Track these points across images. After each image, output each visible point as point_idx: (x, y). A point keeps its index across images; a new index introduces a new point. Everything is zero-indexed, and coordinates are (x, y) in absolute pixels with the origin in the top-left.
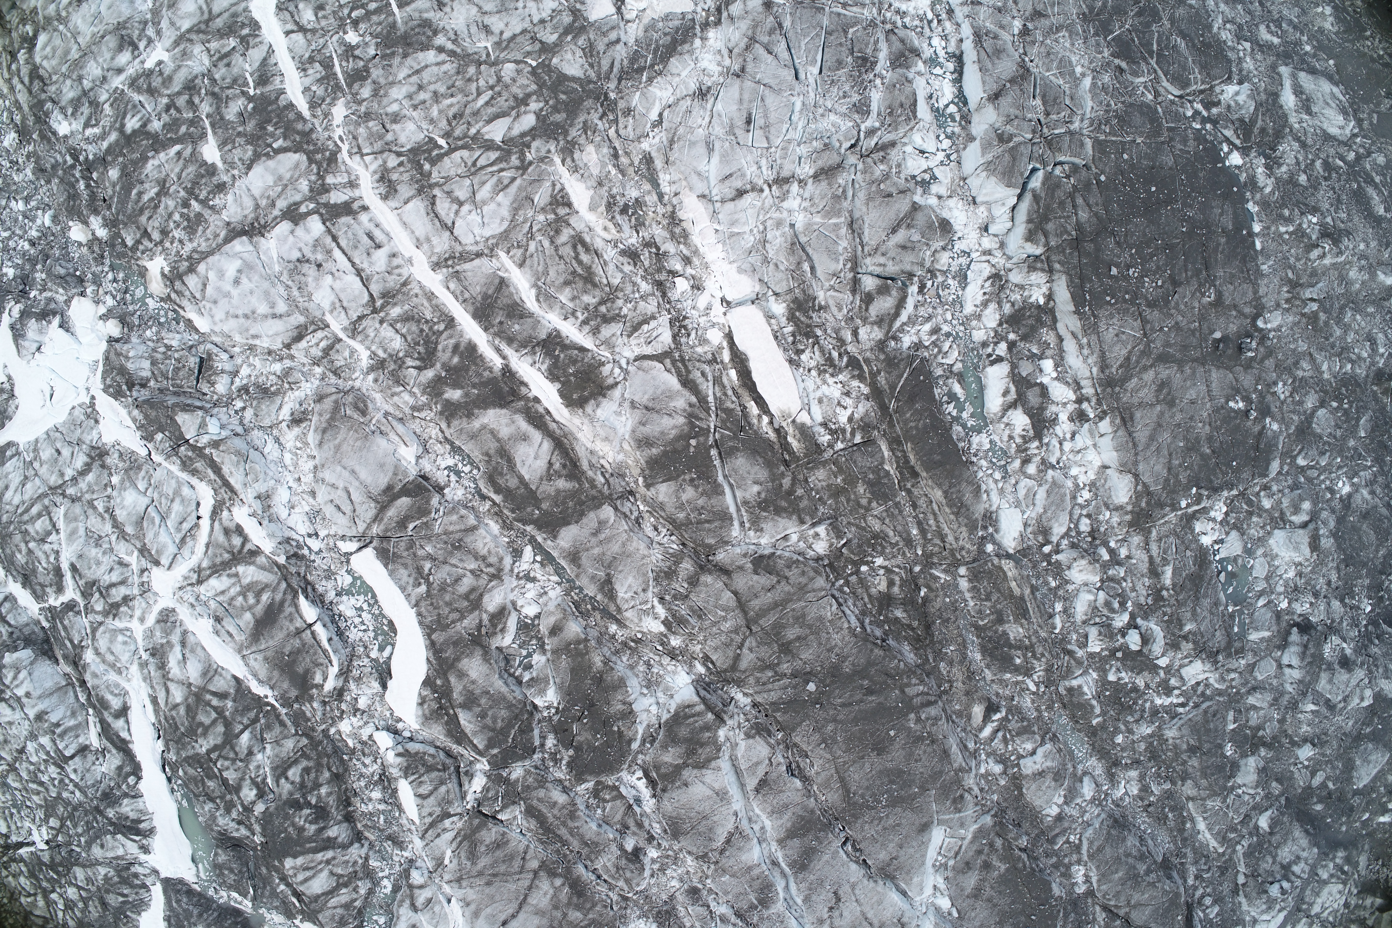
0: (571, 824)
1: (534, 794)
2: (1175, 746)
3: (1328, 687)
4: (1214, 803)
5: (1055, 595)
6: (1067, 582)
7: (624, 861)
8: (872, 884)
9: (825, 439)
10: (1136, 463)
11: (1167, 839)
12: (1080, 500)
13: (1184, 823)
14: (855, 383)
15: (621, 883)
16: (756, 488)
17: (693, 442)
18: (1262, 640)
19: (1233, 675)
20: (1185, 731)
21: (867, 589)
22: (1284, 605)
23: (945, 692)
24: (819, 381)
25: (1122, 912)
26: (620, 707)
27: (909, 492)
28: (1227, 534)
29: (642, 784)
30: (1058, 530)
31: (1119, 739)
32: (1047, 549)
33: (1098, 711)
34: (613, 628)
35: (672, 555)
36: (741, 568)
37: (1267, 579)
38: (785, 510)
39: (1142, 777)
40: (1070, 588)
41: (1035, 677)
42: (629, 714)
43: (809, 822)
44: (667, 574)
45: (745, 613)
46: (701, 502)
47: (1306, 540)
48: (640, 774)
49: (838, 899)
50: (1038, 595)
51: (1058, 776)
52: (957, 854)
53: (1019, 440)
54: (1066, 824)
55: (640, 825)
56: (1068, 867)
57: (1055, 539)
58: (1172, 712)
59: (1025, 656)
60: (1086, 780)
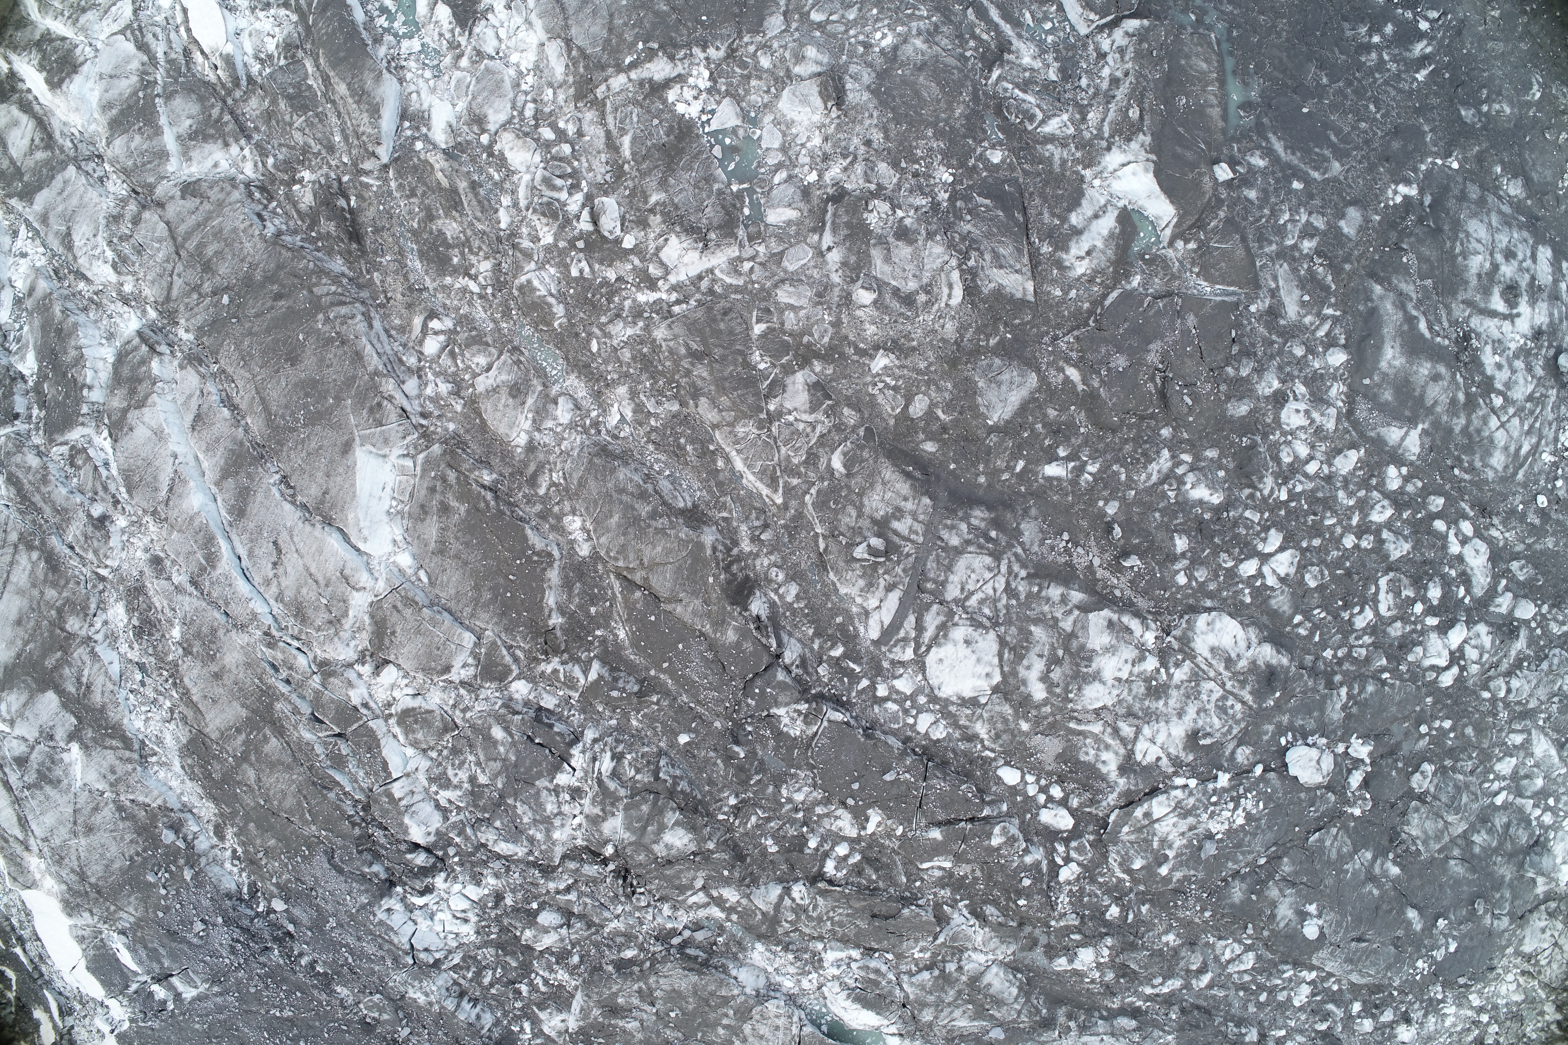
0: (44, 489)
1: (13, 459)
2: (671, 351)
3: (887, 269)
4: (747, 429)
5: (502, 189)
6: (514, 172)
7: (90, 529)
8: (308, 528)
9: (255, 68)
10: (567, 27)
11: (696, 485)
12: (524, 87)
13: (714, 462)
14: (283, 12)
15: (90, 556)
16: (188, 122)
17: (141, 94)
18: (789, 223)
19: (747, 266)
20: (678, 329)
21: (295, 205)
22: (813, 177)
23: (382, 306)
24: (252, 19)
25: (638, 577)
26: (73, 353)
27: (333, 102)
28: (719, 103)
29: (107, 444)
30: (496, 116)
31: (594, 347)
32: (485, 139)
33: (559, 310)
34: (82, 285)
35: (122, 200)
36: (172, 198)
37: (784, 149)
38: (212, 136)
39: (633, 394)
40: (516, 178)
41: (481, 278)
42: (80, 360)
43: (239, 456)
44: (115, 219)
45: (174, 239)
46: (145, 147)
47: (815, 90)
48: (106, 433)
49: (279, 551)
50: (482, 192)
51: (517, 391)
52: (412, 495)
53: (448, 35)
54: (541, 456)
55: (105, 489)
56: (559, 518)
57: (492, 127)
58: (663, 310)
59: (462, 254)
60: (561, 400)
